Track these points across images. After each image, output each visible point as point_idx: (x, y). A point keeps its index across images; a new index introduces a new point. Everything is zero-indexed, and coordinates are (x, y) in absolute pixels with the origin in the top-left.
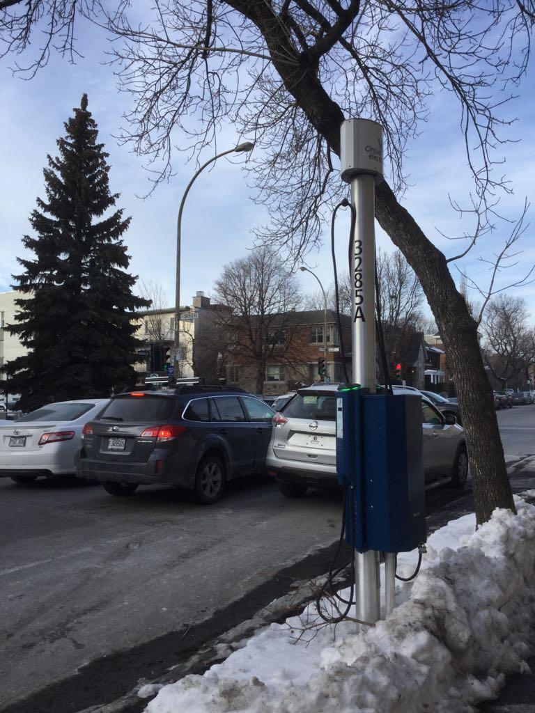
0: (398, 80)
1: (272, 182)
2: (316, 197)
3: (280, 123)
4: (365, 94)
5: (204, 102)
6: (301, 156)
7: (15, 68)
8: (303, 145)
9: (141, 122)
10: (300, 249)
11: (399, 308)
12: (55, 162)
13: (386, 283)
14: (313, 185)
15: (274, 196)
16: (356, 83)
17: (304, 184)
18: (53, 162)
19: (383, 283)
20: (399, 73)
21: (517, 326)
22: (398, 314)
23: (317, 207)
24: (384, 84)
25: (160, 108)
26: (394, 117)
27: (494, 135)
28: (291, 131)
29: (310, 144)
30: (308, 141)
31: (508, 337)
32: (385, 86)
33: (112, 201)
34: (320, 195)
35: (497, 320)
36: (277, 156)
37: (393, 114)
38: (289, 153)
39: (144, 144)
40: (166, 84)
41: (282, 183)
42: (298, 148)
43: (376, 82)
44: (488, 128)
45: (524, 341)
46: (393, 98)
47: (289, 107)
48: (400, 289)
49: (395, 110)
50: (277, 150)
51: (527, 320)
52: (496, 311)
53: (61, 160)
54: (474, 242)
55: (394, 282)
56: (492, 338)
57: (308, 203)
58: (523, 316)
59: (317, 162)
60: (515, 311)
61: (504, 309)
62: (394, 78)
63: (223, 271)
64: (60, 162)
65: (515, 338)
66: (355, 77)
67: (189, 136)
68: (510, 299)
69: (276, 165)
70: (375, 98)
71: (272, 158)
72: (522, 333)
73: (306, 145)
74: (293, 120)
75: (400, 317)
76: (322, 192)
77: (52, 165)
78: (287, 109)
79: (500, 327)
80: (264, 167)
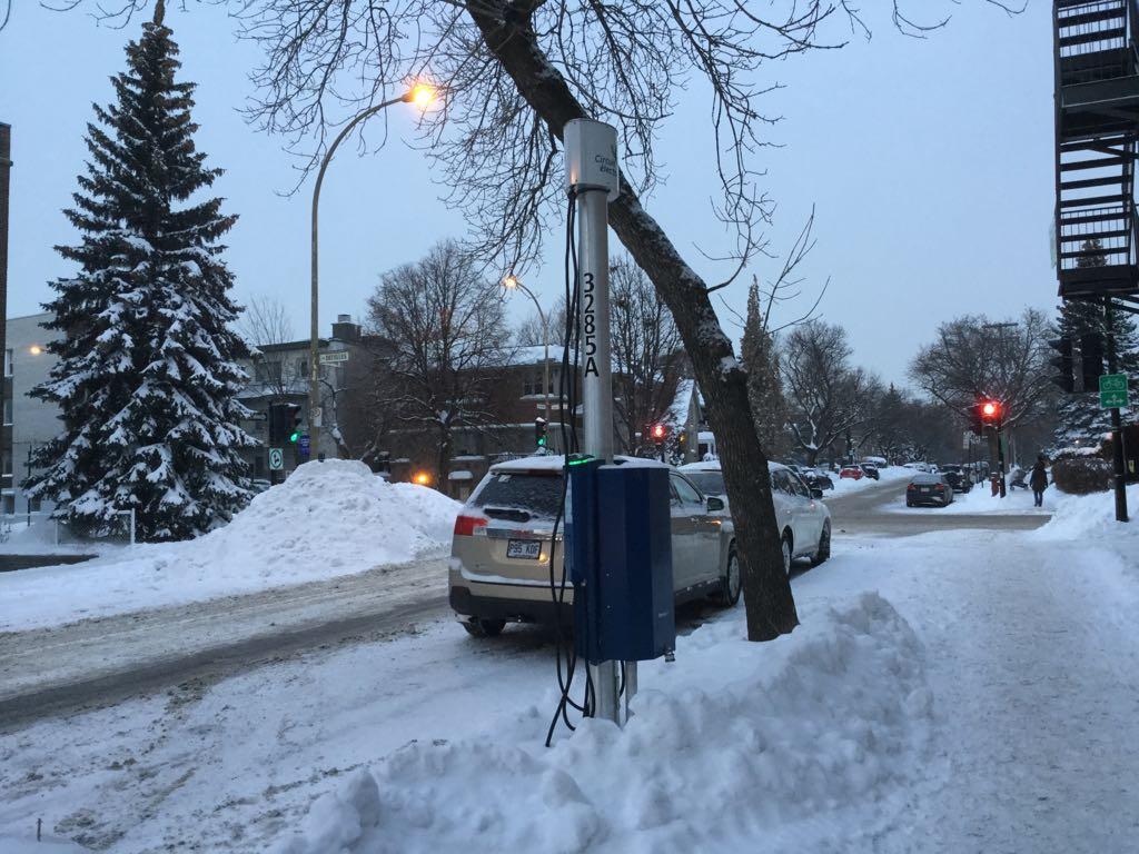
0: (644, 26)
1: (470, 173)
2: (534, 191)
3: (478, 85)
4: (600, 43)
5: (367, 52)
6: (511, 131)
7: (101, 14)
8: (512, 117)
9: (275, 82)
10: (513, 267)
11: (658, 342)
12: (109, 113)
13: (638, 303)
14: (530, 175)
15: (474, 193)
16: (586, 26)
17: (516, 171)
18: (104, 115)
19: (634, 302)
20: (645, 15)
21: (833, 368)
22: (656, 351)
23: (534, 206)
24: (626, 29)
25: (301, 61)
26: (641, 80)
27: (752, 134)
28: (495, 97)
29: (524, 114)
30: (521, 110)
31: (819, 384)
32: (627, 33)
33: (207, 179)
34: (540, 187)
35: (803, 359)
36: (477, 132)
37: (639, 75)
38: (492, 128)
39: (282, 117)
40: (309, 26)
41: (484, 172)
42: (506, 120)
43: (615, 28)
44: (744, 123)
45: (844, 391)
46: (639, 50)
47: (490, 61)
48: (659, 314)
49: (643, 70)
50: (475, 124)
51: (849, 358)
52: (802, 345)
53: (118, 108)
54: (743, 264)
55: (650, 302)
56: (797, 386)
57: (524, 199)
58: (842, 353)
59: (532, 141)
60: (831, 344)
61: (813, 341)
62: (640, 24)
63: (380, 283)
64: (118, 113)
65: (830, 387)
66: (586, 20)
67: (344, 103)
68: (823, 328)
69: (476, 147)
70: (615, 49)
71: (467, 137)
72: (841, 378)
73: (517, 117)
74: (498, 79)
75: (661, 354)
76: (543, 184)
77: (104, 120)
78: (487, 63)
79: (809, 370)
80: (456, 150)
